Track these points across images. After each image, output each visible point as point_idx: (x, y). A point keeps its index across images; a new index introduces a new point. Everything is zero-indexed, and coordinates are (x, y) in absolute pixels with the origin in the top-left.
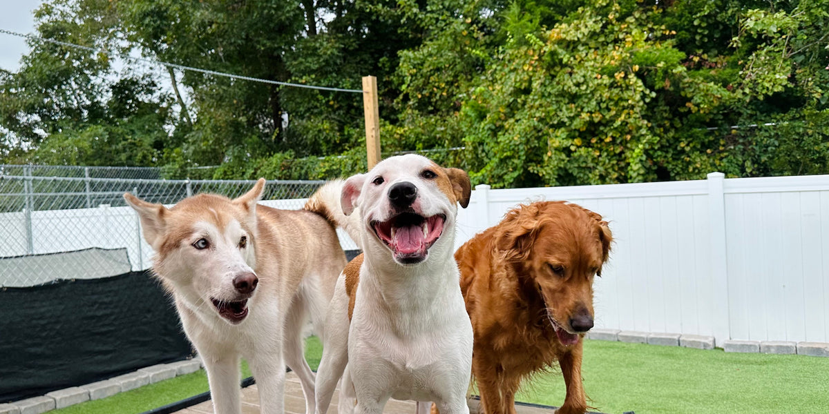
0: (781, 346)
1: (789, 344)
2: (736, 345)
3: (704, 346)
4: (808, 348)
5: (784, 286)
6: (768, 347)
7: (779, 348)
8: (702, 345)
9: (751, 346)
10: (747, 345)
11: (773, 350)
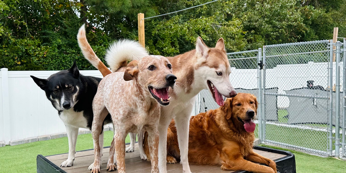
0: (33, 139)
1: (36, 138)
2: (16, 142)
3: (2, 145)
4: (43, 138)
5: (31, 115)
6: (28, 140)
7: (32, 140)
8: (1, 145)
9: (22, 141)
10: (20, 141)
11: (30, 141)
